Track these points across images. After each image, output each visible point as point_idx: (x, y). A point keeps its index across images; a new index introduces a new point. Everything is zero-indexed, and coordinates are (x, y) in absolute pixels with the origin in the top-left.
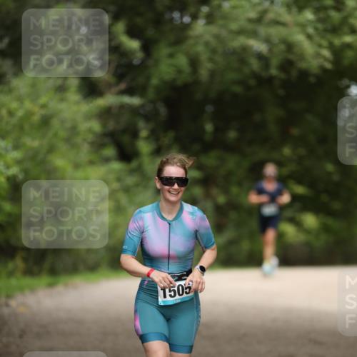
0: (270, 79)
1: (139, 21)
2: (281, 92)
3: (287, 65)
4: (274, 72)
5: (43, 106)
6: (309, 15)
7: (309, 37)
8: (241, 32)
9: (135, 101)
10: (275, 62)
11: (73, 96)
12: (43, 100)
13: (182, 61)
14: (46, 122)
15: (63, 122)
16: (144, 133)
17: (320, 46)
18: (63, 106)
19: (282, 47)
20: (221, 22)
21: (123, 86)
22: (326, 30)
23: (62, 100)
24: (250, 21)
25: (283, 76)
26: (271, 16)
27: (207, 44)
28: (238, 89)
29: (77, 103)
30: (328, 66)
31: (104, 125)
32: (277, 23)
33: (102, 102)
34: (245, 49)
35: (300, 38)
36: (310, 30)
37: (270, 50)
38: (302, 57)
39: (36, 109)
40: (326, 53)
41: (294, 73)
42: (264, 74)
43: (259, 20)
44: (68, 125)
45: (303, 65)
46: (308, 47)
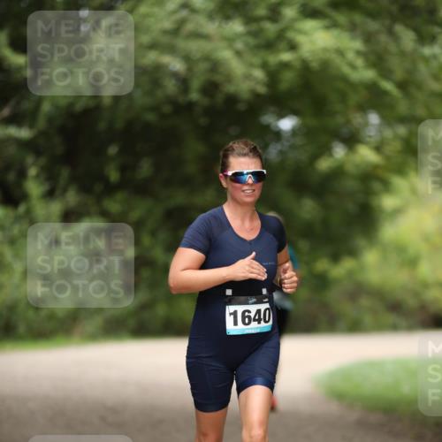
0: (190, 106)
2: (203, 121)
3: (211, 88)
4: (194, 96)
6: (237, 27)
7: (238, 54)
8: (153, 46)
9: (24, 133)
10: (196, 84)
16: (33, 172)
17: (252, 65)
22: (258, 46)
24: (165, 32)
25: (205, 101)
26: (189, 27)
28: (150, 117)
30: (262, 90)
32: (198, 35)
35: (226, 54)
36: (239, 45)
37: (190, 69)
38: (229, 78)
40: (259, 74)
41: (220, 98)
42: (181, 99)
43: (175, 32)
45: (230, 89)
46: (237, 67)
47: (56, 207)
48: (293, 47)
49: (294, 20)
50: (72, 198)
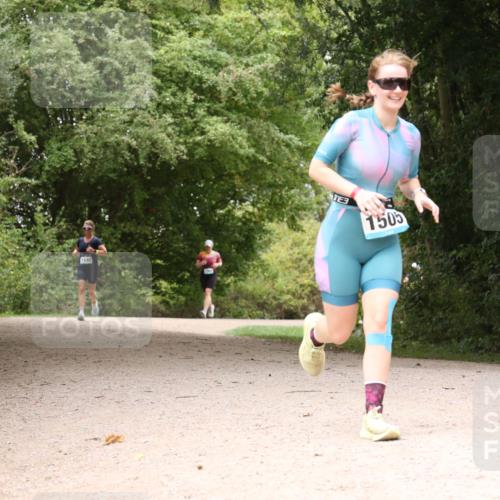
0: (140, 166)
1: (35, 121)
2: (149, 178)
3: (153, 157)
4: (142, 162)
7: (169, 135)
8: (116, 131)
9: (33, 182)
10: (143, 154)
17: (178, 143)
19: (148, 143)
20: (99, 123)
22: (180, 132)
24: (124, 122)
25: (149, 165)
26: (138, 119)
27: (88, 138)
30: (185, 157)
32: (143, 125)
34: (118, 144)
35: (162, 136)
37: (139, 144)
38: (165, 150)
40: (183, 148)
42: (135, 164)
45: (167, 157)
46: (169, 144)
48: (203, 133)
49: (204, 116)
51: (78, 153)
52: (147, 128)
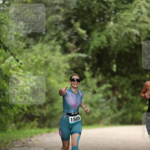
5: (45, 57)
8: (128, 26)
9: (84, 55)
11: (58, 53)
12: (46, 55)
13: (104, 38)
14: (47, 64)
15: (54, 64)
16: (87, 69)
18: (54, 57)
19: (146, 32)
20: (120, 22)
21: (79, 49)
23: (54, 55)
24: (132, 21)
26: (141, 19)
27: (114, 31)
28: (127, 50)
29: (60, 56)
31: (71, 65)
32: (144, 22)
33: (70, 56)
37: (140, 34)
39: (43, 59)
43: (137, 21)
44: (56, 65)
47: (95, 81)
50: (100, 77)
51: (109, 39)
52: (145, 24)
